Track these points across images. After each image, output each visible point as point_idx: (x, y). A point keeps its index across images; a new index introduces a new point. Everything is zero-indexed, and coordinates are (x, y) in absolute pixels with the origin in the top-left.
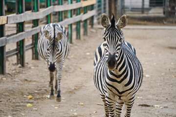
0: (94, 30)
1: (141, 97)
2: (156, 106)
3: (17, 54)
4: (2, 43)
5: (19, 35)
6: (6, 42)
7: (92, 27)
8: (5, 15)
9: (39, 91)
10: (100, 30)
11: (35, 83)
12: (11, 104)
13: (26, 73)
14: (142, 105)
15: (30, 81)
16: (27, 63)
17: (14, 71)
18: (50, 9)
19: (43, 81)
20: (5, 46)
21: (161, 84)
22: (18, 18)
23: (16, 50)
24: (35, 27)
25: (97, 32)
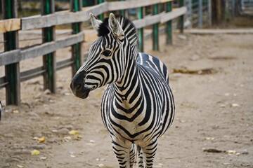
0: (183, 37)
1: (213, 139)
2: (230, 151)
3: (43, 74)
4: (13, 59)
5: (44, 47)
6: (20, 56)
7: (182, 32)
8: (18, 17)
9: (59, 131)
10: (194, 36)
11: (58, 118)
12: (10, 151)
13: (54, 103)
14: (209, 151)
15: (53, 115)
16: (61, 88)
17: (37, 100)
18: (101, 7)
19: (71, 115)
20: (18, 63)
21: (250, 117)
22: (41, 21)
23: (43, 68)
24: (76, 33)
25: (188, 40)
